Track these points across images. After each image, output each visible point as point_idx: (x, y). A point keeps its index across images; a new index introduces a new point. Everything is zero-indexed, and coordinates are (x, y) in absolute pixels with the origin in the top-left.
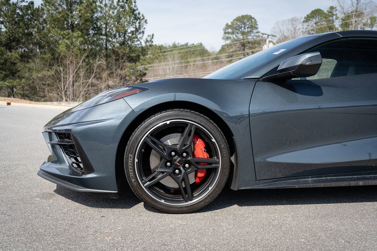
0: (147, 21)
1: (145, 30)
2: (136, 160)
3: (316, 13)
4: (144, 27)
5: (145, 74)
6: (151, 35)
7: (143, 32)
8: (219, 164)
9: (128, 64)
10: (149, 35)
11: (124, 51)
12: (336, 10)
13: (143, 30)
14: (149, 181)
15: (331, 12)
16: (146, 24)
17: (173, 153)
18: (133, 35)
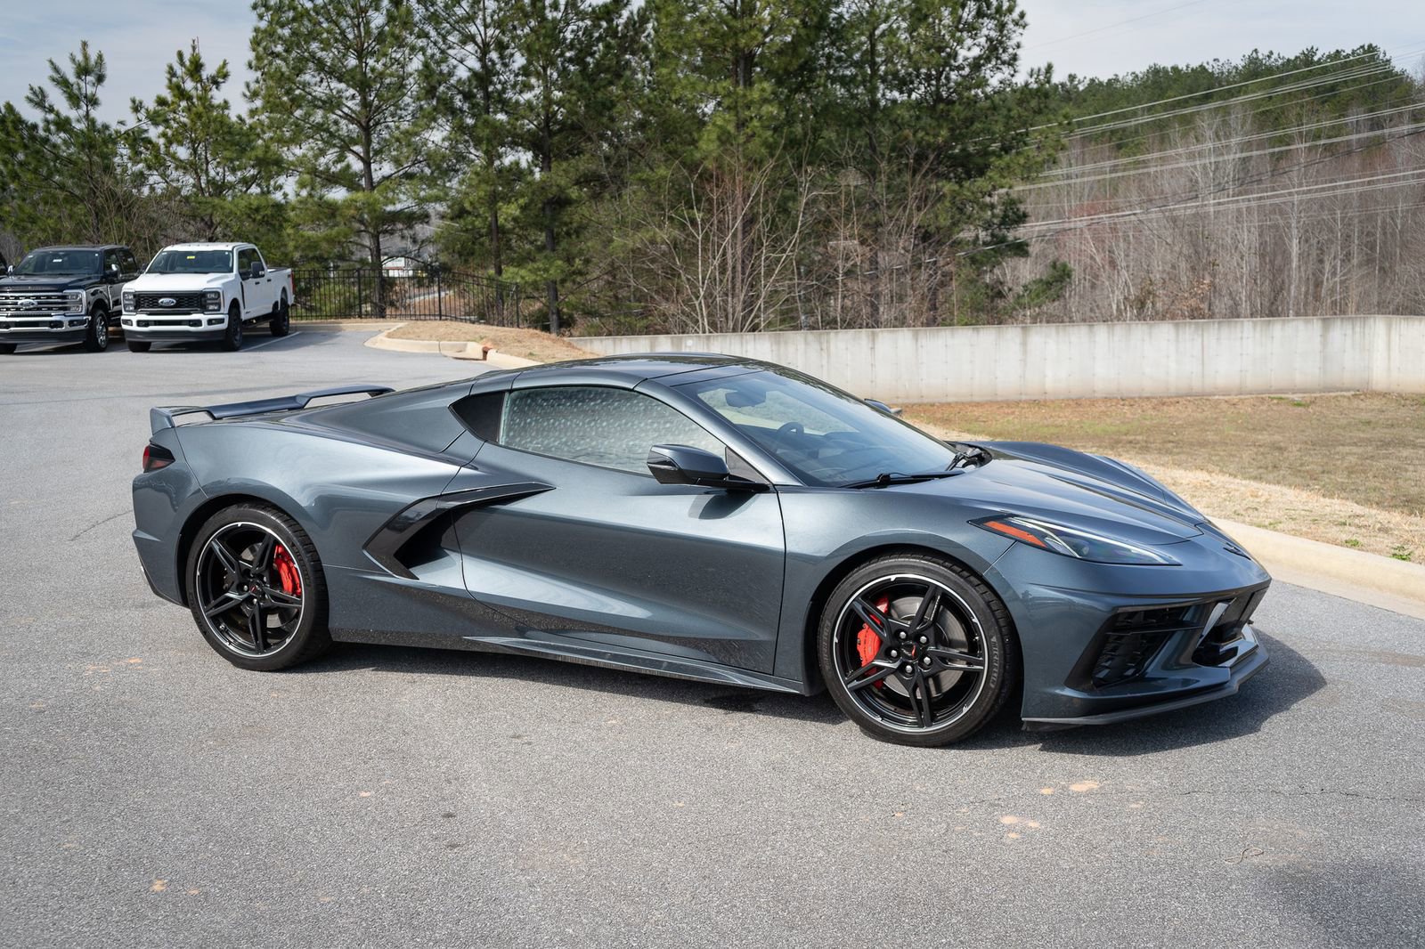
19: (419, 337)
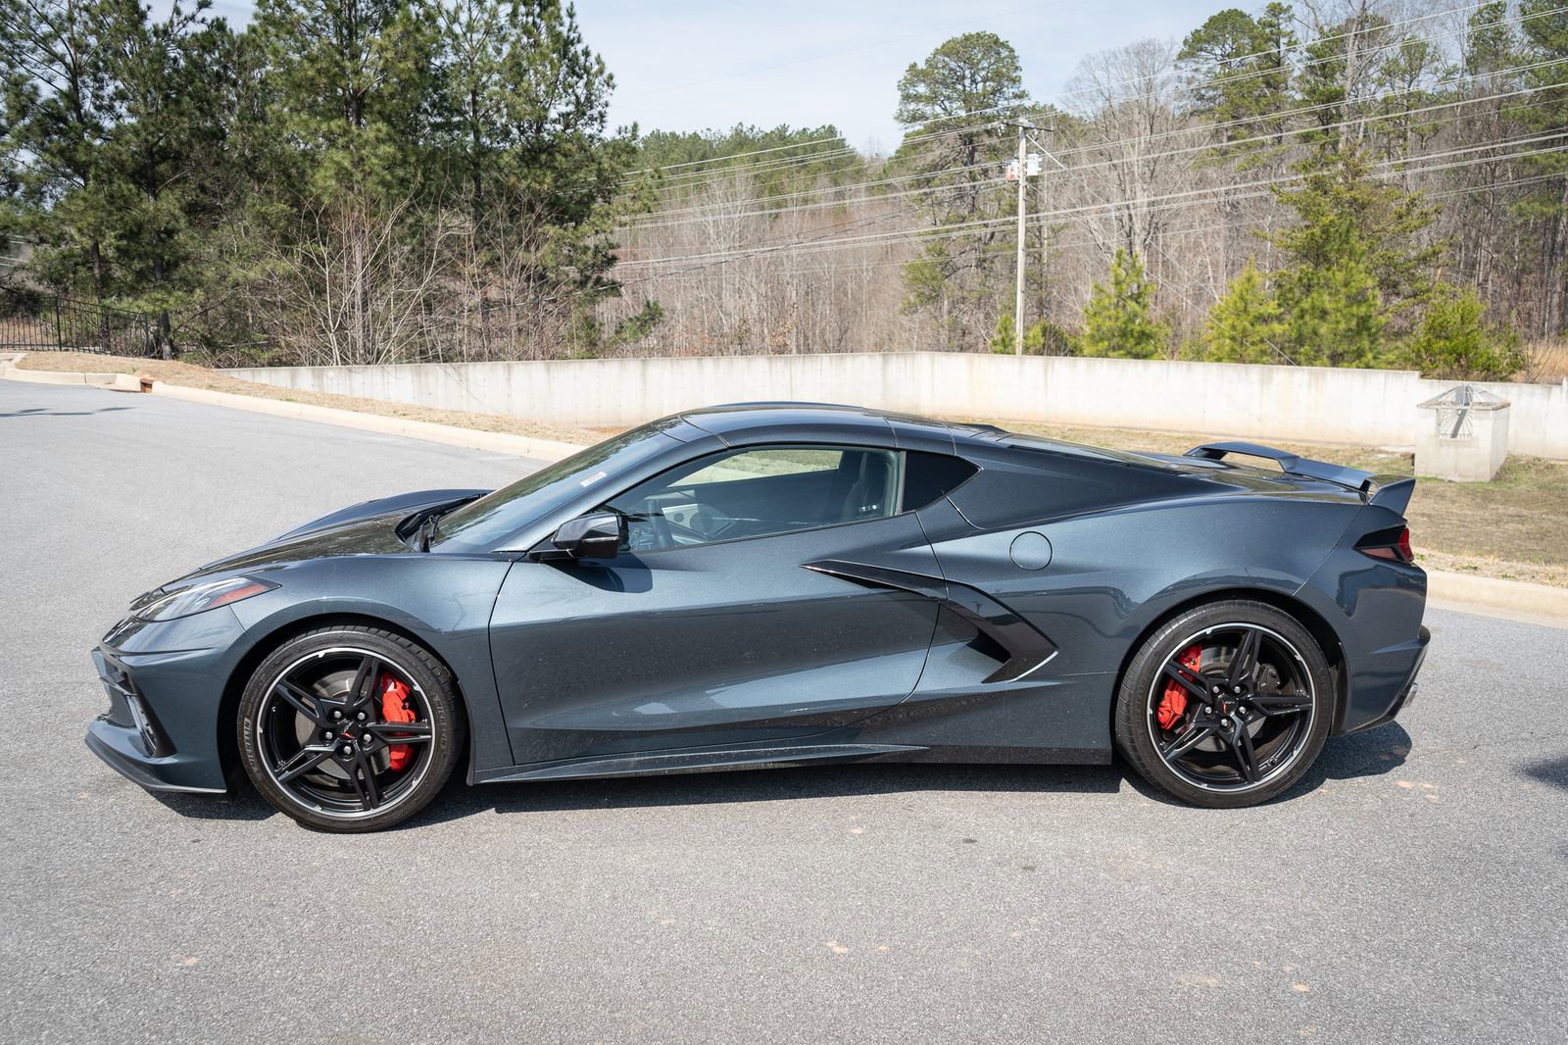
0: (615, 81)
1: (608, 109)
2: (260, 730)
3: (1225, 24)
4: (602, 101)
5: (611, 261)
6: (630, 128)
7: (602, 116)
8: (431, 734)
9: (552, 230)
10: (623, 128)
11: (537, 187)
12: (1290, 18)
13: (600, 108)
14: (290, 769)
15: (1271, 25)
16: (610, 91)
17: (338, 714)
18: (567, 127)
19: (57, 369)
